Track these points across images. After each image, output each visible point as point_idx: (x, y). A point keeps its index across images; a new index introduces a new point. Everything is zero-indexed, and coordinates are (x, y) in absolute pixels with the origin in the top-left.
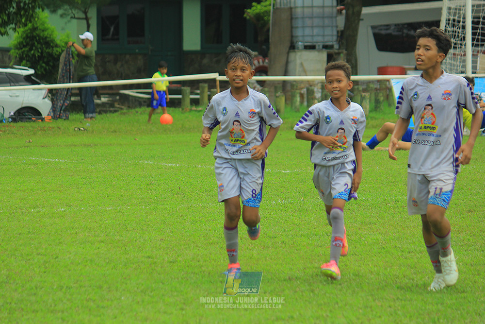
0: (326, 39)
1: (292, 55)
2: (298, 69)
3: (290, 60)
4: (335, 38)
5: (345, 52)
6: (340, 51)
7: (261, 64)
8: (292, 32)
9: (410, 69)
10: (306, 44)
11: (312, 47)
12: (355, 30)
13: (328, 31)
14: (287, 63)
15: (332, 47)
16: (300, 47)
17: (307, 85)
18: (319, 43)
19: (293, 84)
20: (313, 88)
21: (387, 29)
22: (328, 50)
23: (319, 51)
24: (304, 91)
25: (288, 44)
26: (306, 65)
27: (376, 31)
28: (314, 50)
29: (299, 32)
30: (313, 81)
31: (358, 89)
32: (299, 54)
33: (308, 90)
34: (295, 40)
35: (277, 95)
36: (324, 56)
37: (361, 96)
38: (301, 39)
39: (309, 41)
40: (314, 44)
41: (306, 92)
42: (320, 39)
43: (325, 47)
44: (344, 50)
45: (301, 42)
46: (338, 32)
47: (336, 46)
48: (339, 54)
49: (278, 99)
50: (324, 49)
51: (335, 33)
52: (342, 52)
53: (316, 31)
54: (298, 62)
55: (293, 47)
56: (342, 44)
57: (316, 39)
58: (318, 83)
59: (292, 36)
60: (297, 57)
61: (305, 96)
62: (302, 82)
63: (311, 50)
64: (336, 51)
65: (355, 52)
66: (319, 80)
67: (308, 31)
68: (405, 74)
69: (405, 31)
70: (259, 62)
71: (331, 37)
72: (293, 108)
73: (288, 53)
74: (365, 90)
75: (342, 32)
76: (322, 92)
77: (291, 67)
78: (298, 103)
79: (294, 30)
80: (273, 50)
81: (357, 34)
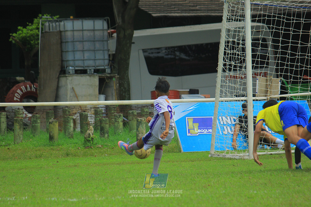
0: (98, 63)
1: (63, 80)
2: (69, 93)
3: (60, 85)
4: (107, 62)
5: (117, 76)
6: (112, 75)
7: (29, 89)
8: (62, 56)
9: (184, 93)
10: (76, 68)
11: (83, 72)
12: (128, 54)
13: (99, 55)
14: (58, 88)
15: (103, 71)
16: (71, 72)
17: (80, 111)
18: (90, 68)
19: (65, 109)
20: (86, 113)
21: (159, 53)
22: (100, 75)
23: (91, 75)
24: (77, 117)
25: (58, 69)
26: (77, 90)
27: (147, 54)
28: (85, 75)
29: (69, 57)
30: (85, 106)
31: (133, 113)
32: (70, 78)
33: (81, 115)
34: (65, 64)
35: (50, 121)
36: (96, 80)
37: (137, 121)
38: (71, 63)
39: (80, 65)
40: (86, 68)
41: (79, 118)
42: (91, 63)
43: (97, 71)
44: (116, 75)
45: (72, 67)
46: (109, 55)
47: (108, 71)
48: (111, 78)
49: (52, 125)
50: (96, 74)
51: (107, 57)
52: (114, 77)
53: (87, 55)
54: (69, 87)
55: (63, 72)
56: (114, 67)
57: (87, 63)
58: (91, 108)
59: (62, 61)
60: (68, 81)
61: (79, 121)
62: (74, 107)
63: (82, 75)
64: (109, 75)
65: (128, 76)
66: (92, 105)
67: (78, 55)
68: (180, 97)
69: (178, 53)
70: (26, 88)
71: (102, 62)
72: (67, 134)
73: (59, 78)
74: (140, 115)
75: (114, 55)
76: (96, 117)
77: (62, 92)
78: (72, 129)
79: (64, 54)
80: (42, 75)
81: (129, 58)
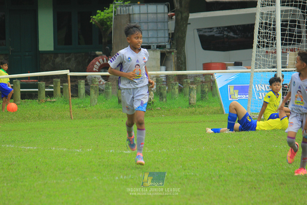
0: (160, 40)
4: (167, 39)
5: (175, 51)
6: (171, 50)
7: (105, 62)
9: (230, 65)
11: (148, 48)
12: (184, 32)
13: (161, 34)
15: (164, 47)
18: (154, 44)
21: (211, 32)
22: (161, 50)
23: (154, 50)
27: (201, 33)
28: (149, 50)
31: (187, 81)
36: (158, 54)
37: (190, 88)
40: (150, 44)
42: (154, 40)
43: (159, 47)
46: (169, 34)
47: (168, 46)
48: (170, 52)
50: (158, 49)
51: (167, 35)
52: (173, 51)
53: (151, 34)
56: (173, 44)
57: (151, 40)
64: (168, 50)
65: (184, 51)
68: (226, 69)
69: (225, 33)
70: (103, 60)
71: (163, 39)
74: (192, 83)
75: (173, 34)
76: (157, 85)
81: (185, 36)
